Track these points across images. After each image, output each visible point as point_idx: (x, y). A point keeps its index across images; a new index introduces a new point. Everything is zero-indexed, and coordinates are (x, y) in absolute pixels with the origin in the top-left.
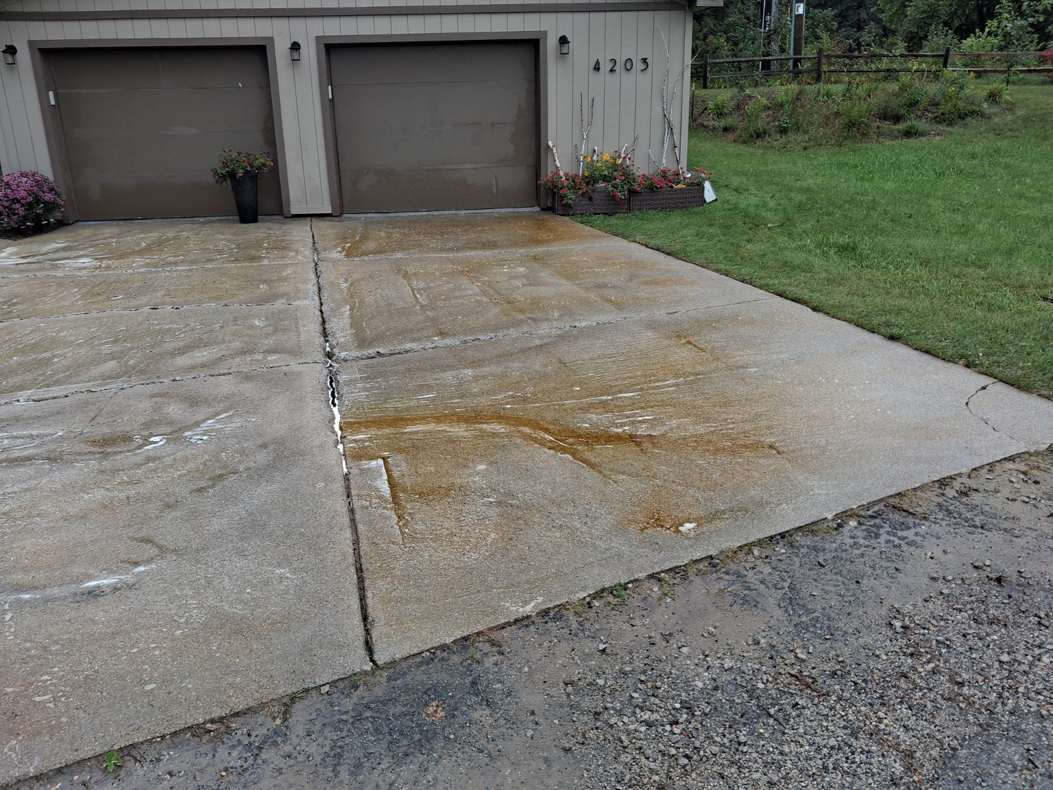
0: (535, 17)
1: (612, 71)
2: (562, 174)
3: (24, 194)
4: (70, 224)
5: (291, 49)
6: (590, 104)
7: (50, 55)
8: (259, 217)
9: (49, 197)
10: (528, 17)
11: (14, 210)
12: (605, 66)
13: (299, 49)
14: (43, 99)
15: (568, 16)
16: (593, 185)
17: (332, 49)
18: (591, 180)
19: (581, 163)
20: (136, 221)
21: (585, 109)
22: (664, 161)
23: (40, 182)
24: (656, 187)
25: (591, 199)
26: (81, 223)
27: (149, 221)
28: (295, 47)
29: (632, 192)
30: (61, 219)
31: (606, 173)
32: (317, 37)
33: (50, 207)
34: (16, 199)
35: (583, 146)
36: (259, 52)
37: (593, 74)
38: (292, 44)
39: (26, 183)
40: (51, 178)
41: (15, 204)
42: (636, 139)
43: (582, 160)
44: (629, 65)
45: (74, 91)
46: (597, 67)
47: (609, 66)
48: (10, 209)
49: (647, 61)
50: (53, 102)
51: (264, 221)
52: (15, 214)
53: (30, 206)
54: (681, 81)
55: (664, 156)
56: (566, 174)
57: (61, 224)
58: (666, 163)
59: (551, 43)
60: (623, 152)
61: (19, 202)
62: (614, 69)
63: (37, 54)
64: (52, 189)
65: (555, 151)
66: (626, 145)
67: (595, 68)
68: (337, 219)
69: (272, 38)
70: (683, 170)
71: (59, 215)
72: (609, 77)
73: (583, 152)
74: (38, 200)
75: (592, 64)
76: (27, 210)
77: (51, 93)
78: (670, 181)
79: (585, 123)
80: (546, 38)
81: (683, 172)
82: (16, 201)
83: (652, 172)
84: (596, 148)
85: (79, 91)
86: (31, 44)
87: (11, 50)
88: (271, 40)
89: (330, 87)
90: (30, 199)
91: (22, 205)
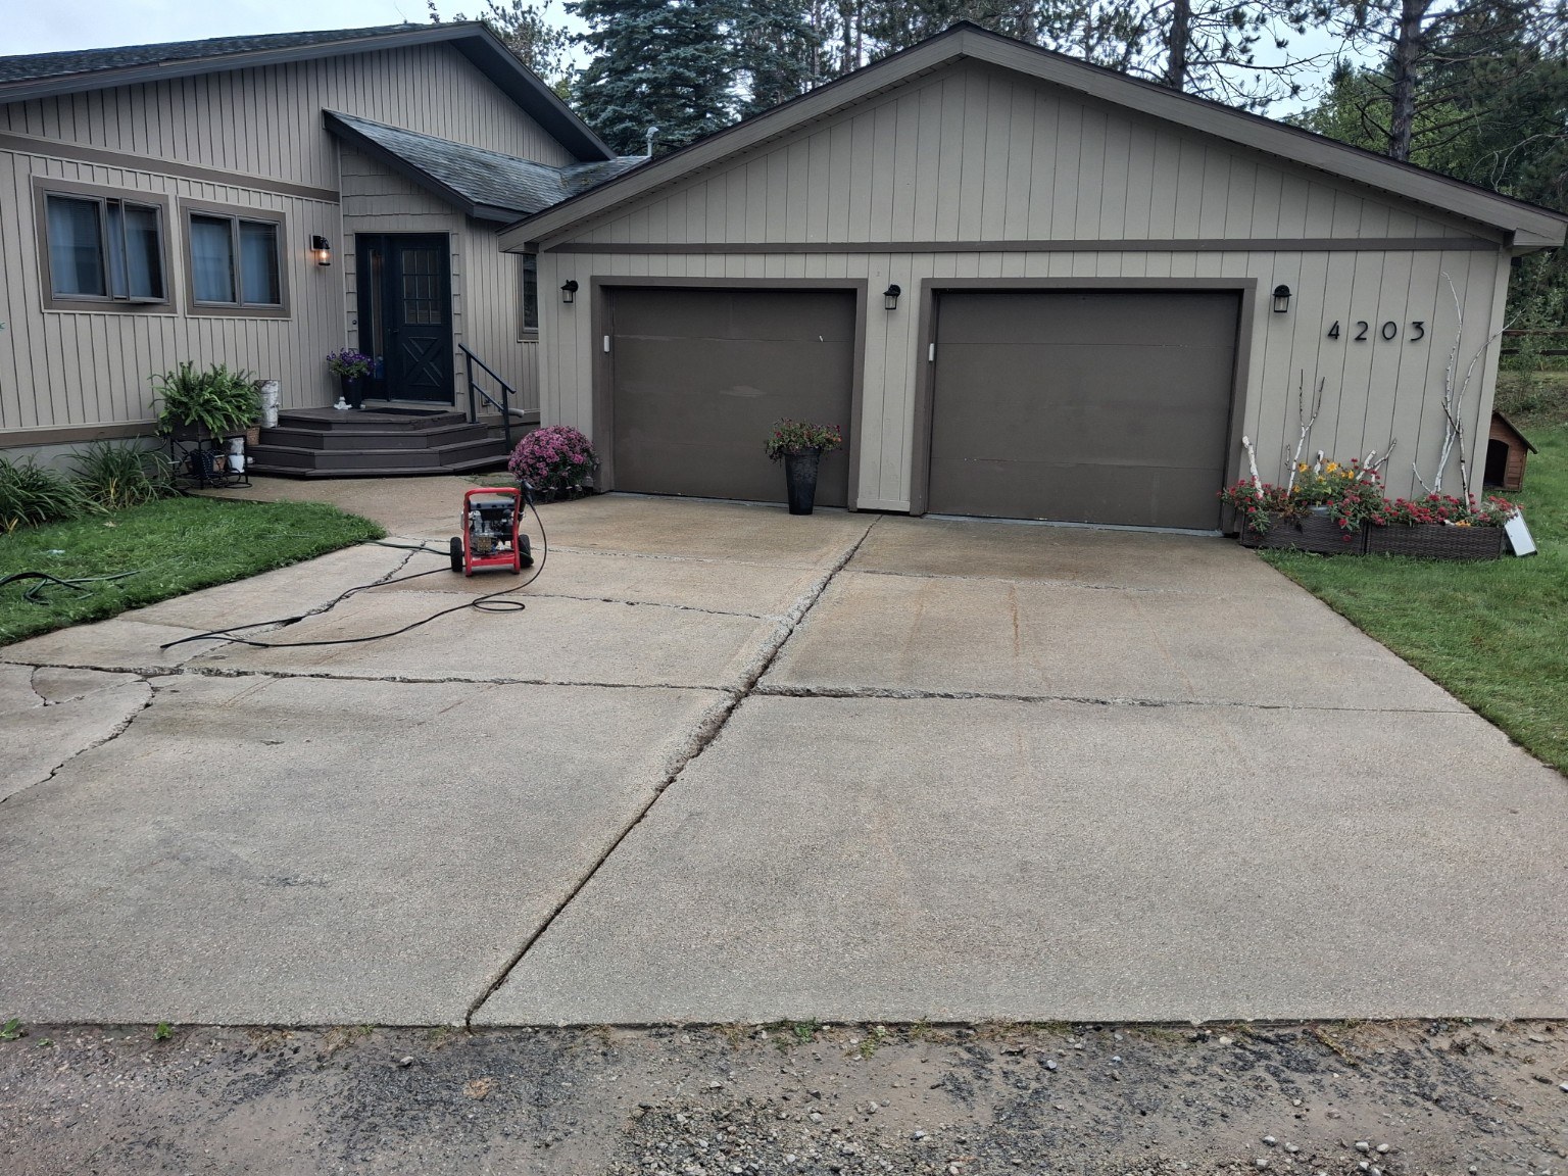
0: (1241, 258)
1: (1359, 339)
2: (1258, 485)
3: (551, 452)
4: (599, 494)
5: (886, 294)
6: (1318, 387)
7: (612, 292)
8: (814, 508)
9: (578, 458)
10: (1229, 258)
11: (539, 469)
12: (1349, 331)
13: (898, 294)
14: (596, 345)
15: (1295, 257)
16: (1306, 507)
17: (941, 296)
18: (1304, 500)
19: (1293, 474)
20: (674, 498)
21: (1308, 392)
22: (1438, 482)
23: (574, 441)
24: (1413, 521)
25: (1299, 528)
26: (613, 494)
27: (687, 499)
28: (894, 291)
29: (1367, 524)
30: (590, 486)
31: (1329, 491)
32: (924, 281)
33: (579, 471)
34: (543, 457)
35: (1299, 449)
36: (845, 298)
37: (1327, 343)
38: (890, 288)
39: (557, 440)
40: (588, 434)
41: (540, 462)
42: (1392, 443)
43: (1294, 467)
44: (1389, 332)
45: (632, 337)
46: (1334, 332)
47: (1356, 332)
48: (534, 469)
49: (1422, 326)
50: (606, 349)
51: (818, 514)
52: (538, 475)
53: (555, 467)
54: (1481, 359)
55: (1439, 474)
56: (1266, 487)
57: (589, 493)
58: (1441, 485)
59: (1263, 294)
60: (1367, 462)
61: (544, 460)
62: (1362, 336)
63: (598, 289)
64: (585, 450)
65: (1251, 451)
66: (1374, 452)
67: (1330, 335)
68: (916, 519)
69: (867, 280)
70: (1473, 499)
71: (589, 480)
72: (1353, 347)
73: (1296, 457)
74: (565, 461)
75: (1327, 328)
76: (552, 470)
77: (606, 338)
78: (1441, 513)
79: (1307, 413)
80: (1255, 288)
81: (1472, 503)
82: (540, 459)
83: (1414, 498)
84: (1321, 453)
85: (637, 336)
86: (594, 279)
87: (572, 287)
88: (865, 282)
89: (932, 346)
90: (557, 459)
91: (548, 465)
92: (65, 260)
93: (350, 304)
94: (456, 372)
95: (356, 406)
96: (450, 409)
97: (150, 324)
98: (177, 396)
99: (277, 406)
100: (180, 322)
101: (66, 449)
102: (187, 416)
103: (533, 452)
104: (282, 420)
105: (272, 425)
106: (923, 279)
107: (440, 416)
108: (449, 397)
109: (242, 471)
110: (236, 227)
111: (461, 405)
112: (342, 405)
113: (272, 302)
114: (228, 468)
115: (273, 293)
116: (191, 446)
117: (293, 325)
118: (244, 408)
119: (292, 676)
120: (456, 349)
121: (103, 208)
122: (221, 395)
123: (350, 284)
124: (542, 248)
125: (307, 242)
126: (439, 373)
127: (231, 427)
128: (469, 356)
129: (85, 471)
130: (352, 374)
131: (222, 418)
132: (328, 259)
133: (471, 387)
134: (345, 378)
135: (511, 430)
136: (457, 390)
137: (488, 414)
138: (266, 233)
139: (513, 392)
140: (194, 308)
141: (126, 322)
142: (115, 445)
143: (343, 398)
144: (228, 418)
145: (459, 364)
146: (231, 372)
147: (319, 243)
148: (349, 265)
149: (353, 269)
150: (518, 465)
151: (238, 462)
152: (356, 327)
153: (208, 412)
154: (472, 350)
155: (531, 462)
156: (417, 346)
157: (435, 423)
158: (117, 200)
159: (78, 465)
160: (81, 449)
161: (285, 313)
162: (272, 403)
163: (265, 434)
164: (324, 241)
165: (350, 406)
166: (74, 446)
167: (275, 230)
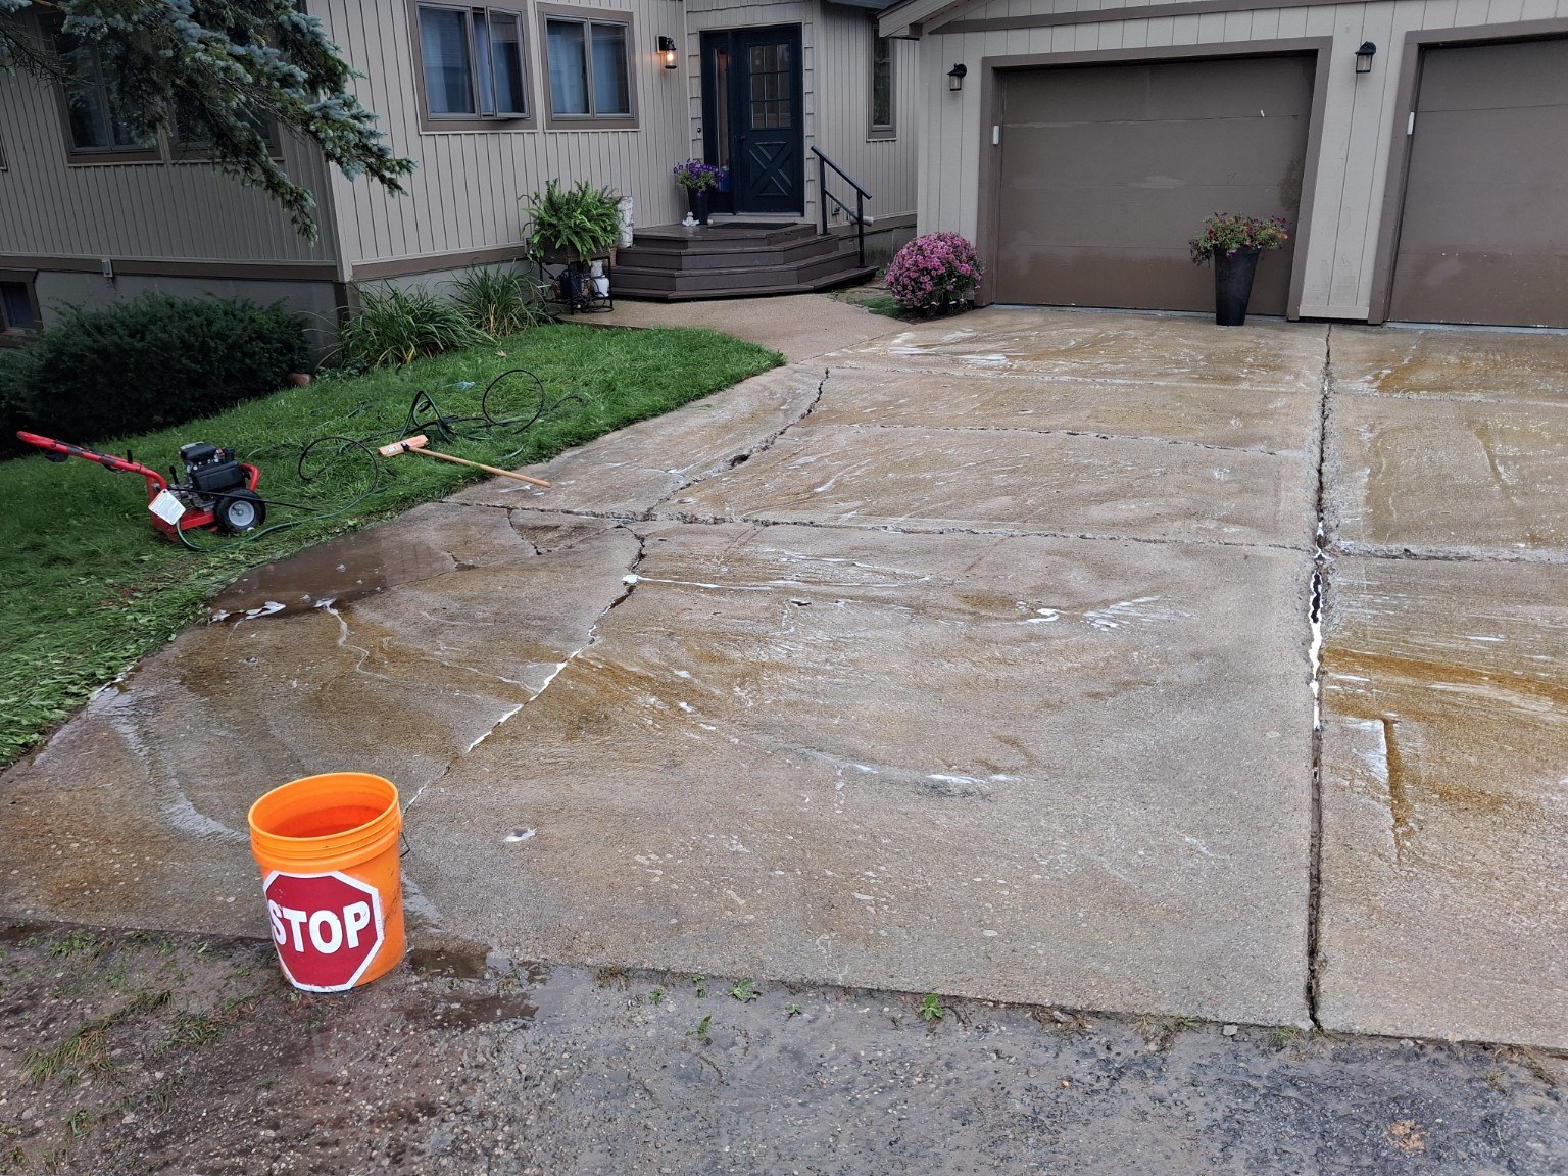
3: (936, 262)
4: (983, 308)
5: (1359, 54)
7: (1008, 76)
8: (1247, 317)
9: (965, 268)
11: (921, 283)
13: (1372, 54)
14: (985, 134)
17: (1429, 51)
20: (1068, 309)
23: (958, 248)
26: (996, 307)
27: (1084, 310)
28: (1367, 50)
30: (973, 298)
32: (1409, 34)
33: (964, 282)
34: (926, 269)
36: (1304, 60)
38: (1362, 47)
39: (942, 248)
40: (973, 244)
41: (924, 275)
45: (1025, 125)
48: (916, 283)
50: (996, 141)
51: (1253, 324)
52: (920, 289)
53: (941, 279)
57: (972, 306)
61: (929, 273)
63: (990, 73)
64: (970, 259)
68: (1375, 329)
69: (1331, 37)
71: (971, 294)
74: (950, 272)
76: (935, 284)
77: (996, 129)
82: (926, 271)
85: (1031, 125)
86: (985, 60)
87: (960, 71)
88: (1328, 40)
89: (1412, 114)
90: (943, 270)
91: (932, 278)
92: (437, 81)
93: (695, 109)
94: (806, 179)
95: (704, 222)
96: (799, 220)
97: (514, 141)
98: (547, 219)
99: (632, 224)
100: (540, 137)
101: (447, 276)
102: (557, 238)
103: (915, 264)
104: (636, 239)
105: (628, 245)
106: (1407, 33)
107: (789, 228)
108: (798, 206)
109: (607, 295)
110: (588, 30)
111: (811, 215)
112: (690, 222)
113: (622, 111)
114: (594, 294)
115: (623, 100)
116: (557, 269)
117: (642, 136)
118: (609, 228)
119: (774, 523)
120: (808, 153)
121: (469, 17)
122: (587, 213)
123: (694, 88)
124: (926, 30)
125: (653, 44)
126: (789, 182)
127: (597, 248)
128: (823, 159)
129: (464, 299)
130: (701, 187)
131: (590, 241)
132: (674, 61)
133: (824, 192)
134: (692, 191)
135: (867, 240)
136: (807, 199)
137: (840, 223)
138: (615, 36)
139: (869, 198)
140: (554, 123)
141: (492, 140)
142: (492, 270)
143: (690, 214)
144: (595, 240)
145: (810, 169)
146: (595, 188)
147: (665, 44)
148: (693, 68)
149: (698, 72)
150: (897, 279)
151: (603, 285)
152: (701, 135)
153: (577, 233)
154: (824, 153)
155: (913, 275)
156: (765, 152)
157: (789, 236)
158: (483, 9)
159: (460, 293)
160: (460, 275)
161: (633, 123)
162: (628, 221)
163: (621, 253)
164: (670, 41)
165: (698, 222)
166: (455, 272)
167: (624, 33)
